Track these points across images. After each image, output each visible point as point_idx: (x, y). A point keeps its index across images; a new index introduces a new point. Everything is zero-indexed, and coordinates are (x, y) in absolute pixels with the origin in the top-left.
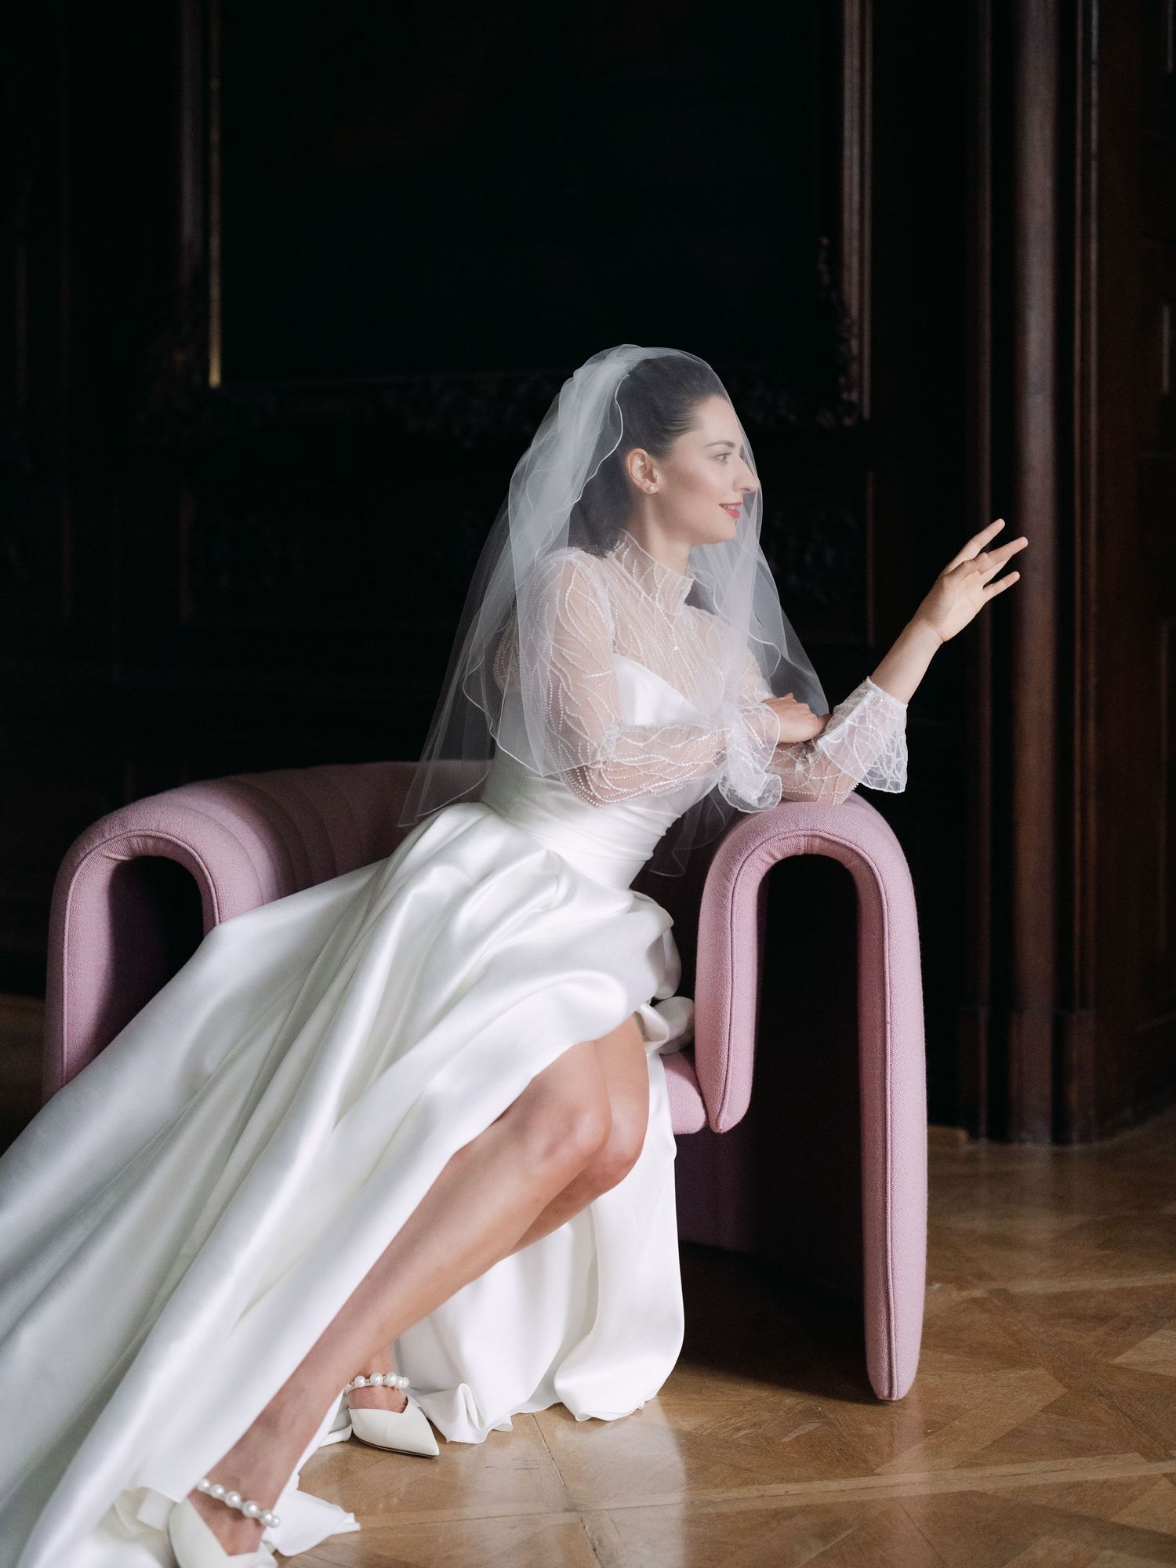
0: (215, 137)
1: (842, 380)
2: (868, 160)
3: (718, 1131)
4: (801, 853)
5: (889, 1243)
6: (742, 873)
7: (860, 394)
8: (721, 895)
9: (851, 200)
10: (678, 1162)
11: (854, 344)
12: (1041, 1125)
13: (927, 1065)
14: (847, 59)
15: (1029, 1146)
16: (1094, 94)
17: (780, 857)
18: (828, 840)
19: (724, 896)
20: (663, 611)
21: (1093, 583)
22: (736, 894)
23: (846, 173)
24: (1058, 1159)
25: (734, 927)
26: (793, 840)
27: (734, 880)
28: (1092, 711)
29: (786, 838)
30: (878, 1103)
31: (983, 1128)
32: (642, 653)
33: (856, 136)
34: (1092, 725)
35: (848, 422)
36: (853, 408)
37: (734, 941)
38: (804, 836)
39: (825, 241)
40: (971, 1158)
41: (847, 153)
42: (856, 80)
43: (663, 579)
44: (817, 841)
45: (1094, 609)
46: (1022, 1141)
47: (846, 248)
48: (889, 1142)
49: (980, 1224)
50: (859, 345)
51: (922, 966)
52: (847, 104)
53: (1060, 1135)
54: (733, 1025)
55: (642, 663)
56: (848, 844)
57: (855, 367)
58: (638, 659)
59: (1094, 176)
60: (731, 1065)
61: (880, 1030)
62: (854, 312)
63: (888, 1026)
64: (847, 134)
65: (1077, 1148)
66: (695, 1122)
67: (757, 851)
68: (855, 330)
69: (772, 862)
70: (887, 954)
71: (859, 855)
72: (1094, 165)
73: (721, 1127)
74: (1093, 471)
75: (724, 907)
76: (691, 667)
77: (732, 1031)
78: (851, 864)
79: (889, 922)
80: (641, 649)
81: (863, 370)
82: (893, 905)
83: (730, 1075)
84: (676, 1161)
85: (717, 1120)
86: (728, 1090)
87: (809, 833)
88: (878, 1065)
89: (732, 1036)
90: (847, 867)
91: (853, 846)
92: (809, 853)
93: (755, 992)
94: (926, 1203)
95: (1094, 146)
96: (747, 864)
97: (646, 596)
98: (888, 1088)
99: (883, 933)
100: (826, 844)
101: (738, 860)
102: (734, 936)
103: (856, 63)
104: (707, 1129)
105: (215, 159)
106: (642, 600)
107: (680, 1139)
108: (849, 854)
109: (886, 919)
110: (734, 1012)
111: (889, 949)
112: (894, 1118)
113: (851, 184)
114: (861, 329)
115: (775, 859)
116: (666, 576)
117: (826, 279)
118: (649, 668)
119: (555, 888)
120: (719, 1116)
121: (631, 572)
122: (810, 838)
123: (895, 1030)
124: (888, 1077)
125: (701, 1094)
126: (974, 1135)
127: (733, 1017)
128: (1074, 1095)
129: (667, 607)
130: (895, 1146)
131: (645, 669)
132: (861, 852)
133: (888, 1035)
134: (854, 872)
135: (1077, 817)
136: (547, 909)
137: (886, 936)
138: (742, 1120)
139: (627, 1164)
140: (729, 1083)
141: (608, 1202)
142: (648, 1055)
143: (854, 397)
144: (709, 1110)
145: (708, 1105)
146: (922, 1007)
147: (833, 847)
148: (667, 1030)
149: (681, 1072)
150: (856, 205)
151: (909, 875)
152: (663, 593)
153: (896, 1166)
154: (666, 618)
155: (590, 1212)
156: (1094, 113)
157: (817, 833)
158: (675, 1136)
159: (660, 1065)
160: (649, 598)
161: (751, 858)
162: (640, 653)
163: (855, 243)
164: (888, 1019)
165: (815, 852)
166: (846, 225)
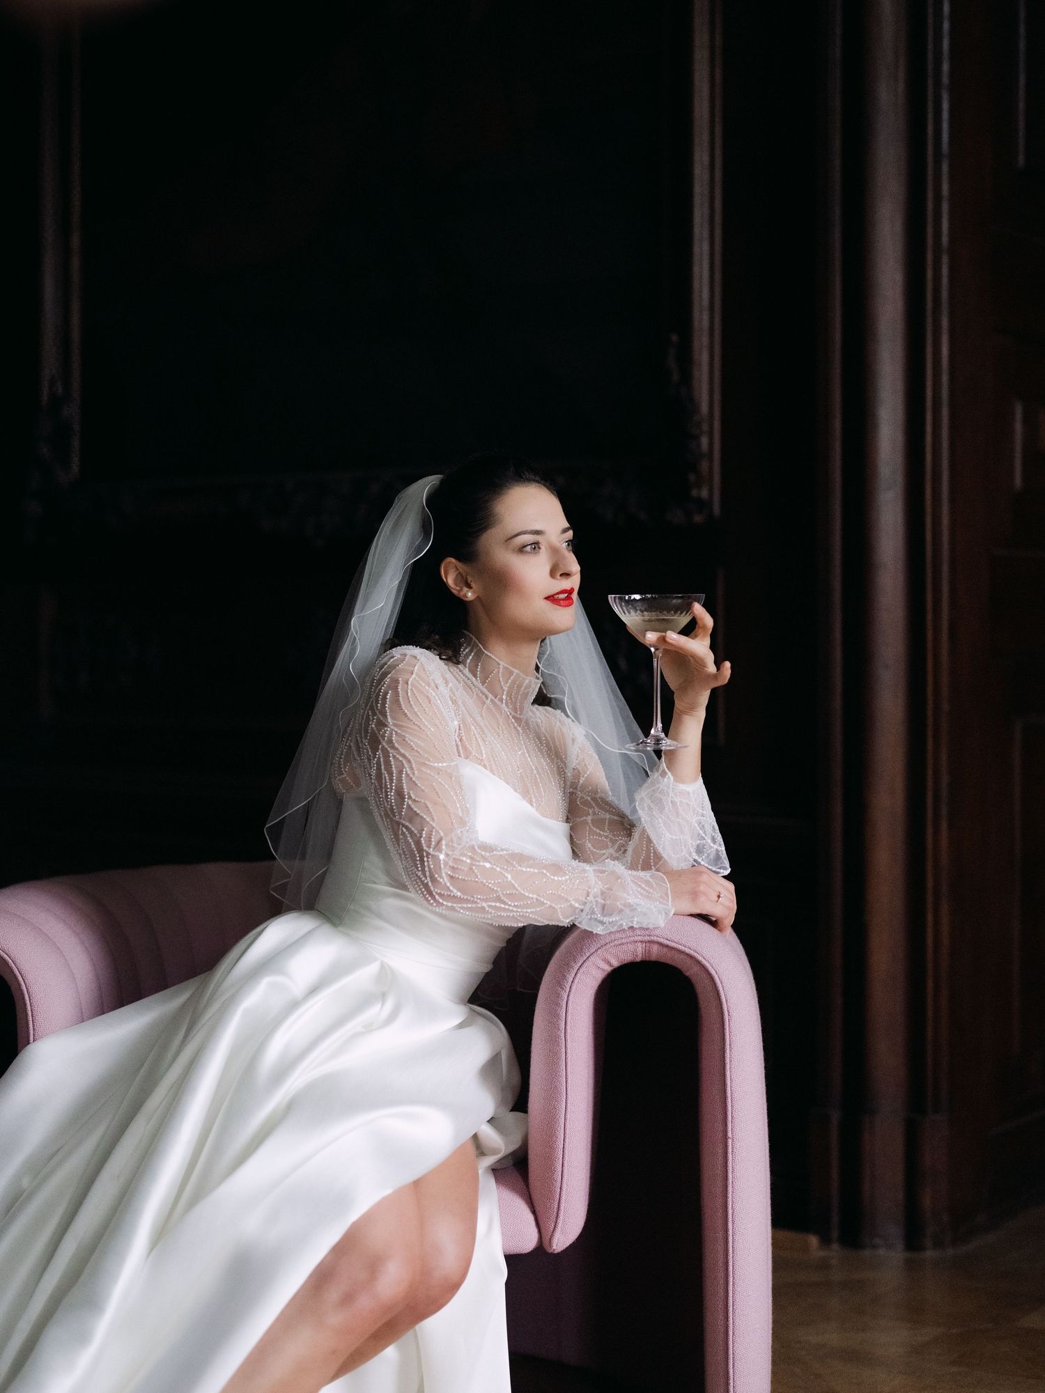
0: (76, 241)
1: (692, 477)
2: (718, 257)
3: (550, 1252)
4: (638, 959)
5: (731, 1371)
6: (576, 981)
7: (710, 491)
8: (555, 1002)
9: (700, 296)
10: (509, 1285)
11: (704, 441)
12: (894, 1231)
13: (771, 1180)
14: (697, 157)
15: (881, 1252)
16: (945, 187)
17: (616, 964)
18: (667, 946)
19: (558, 1005)
20: (511, 714)
21: (945, 679)
22: (570, 1003)
23: (696, 269)
24: (911, 1267)
25: (568, 1037)
26: (631, 947)
27: (568, 988)
28: (944, 811)
29: (623, 944)
30: (720, 1222)
31: (835, 1234)
32: (484, 756)
33: (706, 234)
34: (944, 825)
35: (698, 519)
36: (703, 505)
37: (569, 1051)
38: (642, 942)
39: (674, 338)
40: (824, 1265)
41: (696, 249)
42: (706, 177)
43: (510, 681)
44: (655, 948)
45: (946, 707)
46: (874, 1247)
47: (696, 344)
48: (731, 1264)
49: (830, 1336)
50: (710, 442)
51: (766, 1077)
52: (697, 200)
53: (913, 1240)
54: (567, 1140)
55: (485, 766)
56: (687, 950)
57: (704, 465)
58: (480, 762)
59: (945, 271)
60: (565, 1181)
61: (721, 1146)
62: (704, 408)
63: (730, 1141)
64: (697, 230)
65: (930, 1254)
66: (527, 1241)
67: (592, 958)
68: (705, 427)
69: (608, 969)
70: (728, 1066)
71: (699, 962)
72: (945, 260)
73: (554, 1247)
74: (945, 569)
75: (557, 1016)
76: (538, 771)
77: (566, 1147)
78: (691, 972)
79: (730, 1032)
80: (484, 752)
81: (713, 468)
82: (734, 1014)
83: (564, 1193)
84: (507, 1284)
85: (550, 1239)
86: (562, 1208)
87: (647, 938)
88: (720, 1183)
89: (566, 1151)
90: (687, 974)
91: (692, 953)
92: (647, 959)
93: (591, 1104)
94: (770, 1326)
95: (945, 240)
96: (581, 971)
97: (493, 698)
98: (730, 1207)
99: (724, 1044)
100: (665, 950)
101: (573, 967)
102: (568, 1047)
103: (706, 159)
104: (540, 1250)
105: (76, 263)
106: (488, 702)
107: (511, 1259)
108: (688, 960)
109: (727, 1029)
110: (568, 1126)
111: (731, 1061)
112: (736, 1238)
113: (701, 282)
114: (711, 426)
115: (611, 965)
116: (512, 678)
117: (676, 377)
118: (492, 771)
119: (379, 1006)
120: (552, 1235)
121: (475, 676)
122: (648, 945)
123: (737, 1145)
124: (730, 1195)
125: (534, 1212)
126: (826, 1241)
127: (567, 1131)
128: (927, 1201)
129: (515, 710)
130: (737, 1267)
131: (488, 772)
132: (700, 958)
133: (730, 1150)
134: (694, 979)
135: (930, 917)
136: (369, 1028)
137: (728, 1047)
138: (576, 1240)
139: (452, 1287)
140: (563, 1201)
141: (434, 1326)
142: (480, 1172)
143: (704, 493)
144: (543, 1231)
145: (540, 1222)
146: (766, 1120)
147: (670, 954)
148: (499, 1144)
149: (514, 1189)
150: (706, 302)
151: (753, 981)
152: (509, 695)
153: (739, 1289)
154: (513, 720)
155: (416, 1336)
156: (945, 207)
157: (655, 939)
158: (505, 1256)
159: (492, 1182)
160: (496, 700)
161: (586, 965)
162: (482, 756)
163: (705, 340)
164: (730, 1134)
165: (653, 958)
166: (696, 324)
